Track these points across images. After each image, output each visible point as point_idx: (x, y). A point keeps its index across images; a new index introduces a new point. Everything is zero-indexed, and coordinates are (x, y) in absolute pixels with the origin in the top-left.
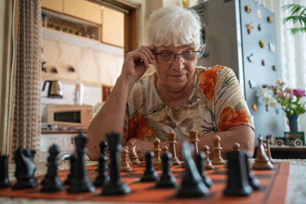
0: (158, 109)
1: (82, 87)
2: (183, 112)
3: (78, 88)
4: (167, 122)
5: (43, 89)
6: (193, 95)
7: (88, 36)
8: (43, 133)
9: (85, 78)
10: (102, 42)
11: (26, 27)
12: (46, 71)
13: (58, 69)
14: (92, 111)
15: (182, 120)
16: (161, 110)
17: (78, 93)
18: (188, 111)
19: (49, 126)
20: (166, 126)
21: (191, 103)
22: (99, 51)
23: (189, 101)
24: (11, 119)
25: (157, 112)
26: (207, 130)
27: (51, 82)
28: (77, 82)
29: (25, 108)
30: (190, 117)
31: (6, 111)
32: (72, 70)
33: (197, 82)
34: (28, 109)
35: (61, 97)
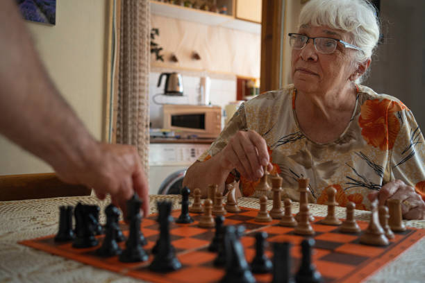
0: (292, 138)
1: (209, 82)
2: (327, 151)
3: (202, 82)
4: (301, 158)
5: (159, 85)
6: (347, 133)
7: (217, 11)
8: (151, 143)
9: (213, 67)
10: (236, 18)
11: (131, 4)
12: (162, 60)
13: (178, 56)
14: (219, 114)
15: (323, 161)
16: (295, 140)
17: (202, 89)
18: (335, 152)
19: (164, 133)
20: (298, 165)
21: (341, 142)
22: (233, 29)
23: (339, 139)
24: (113, 130)
25: (289, 143)
26: (354, 182)
27: (168, 75)
28: (202, 75)
29: (130, 116)
30: (335, 161)
31: (108, 120)
32: (196, 57)
33: (357, 114)
34: (134, 117)
35: (180, 94)
